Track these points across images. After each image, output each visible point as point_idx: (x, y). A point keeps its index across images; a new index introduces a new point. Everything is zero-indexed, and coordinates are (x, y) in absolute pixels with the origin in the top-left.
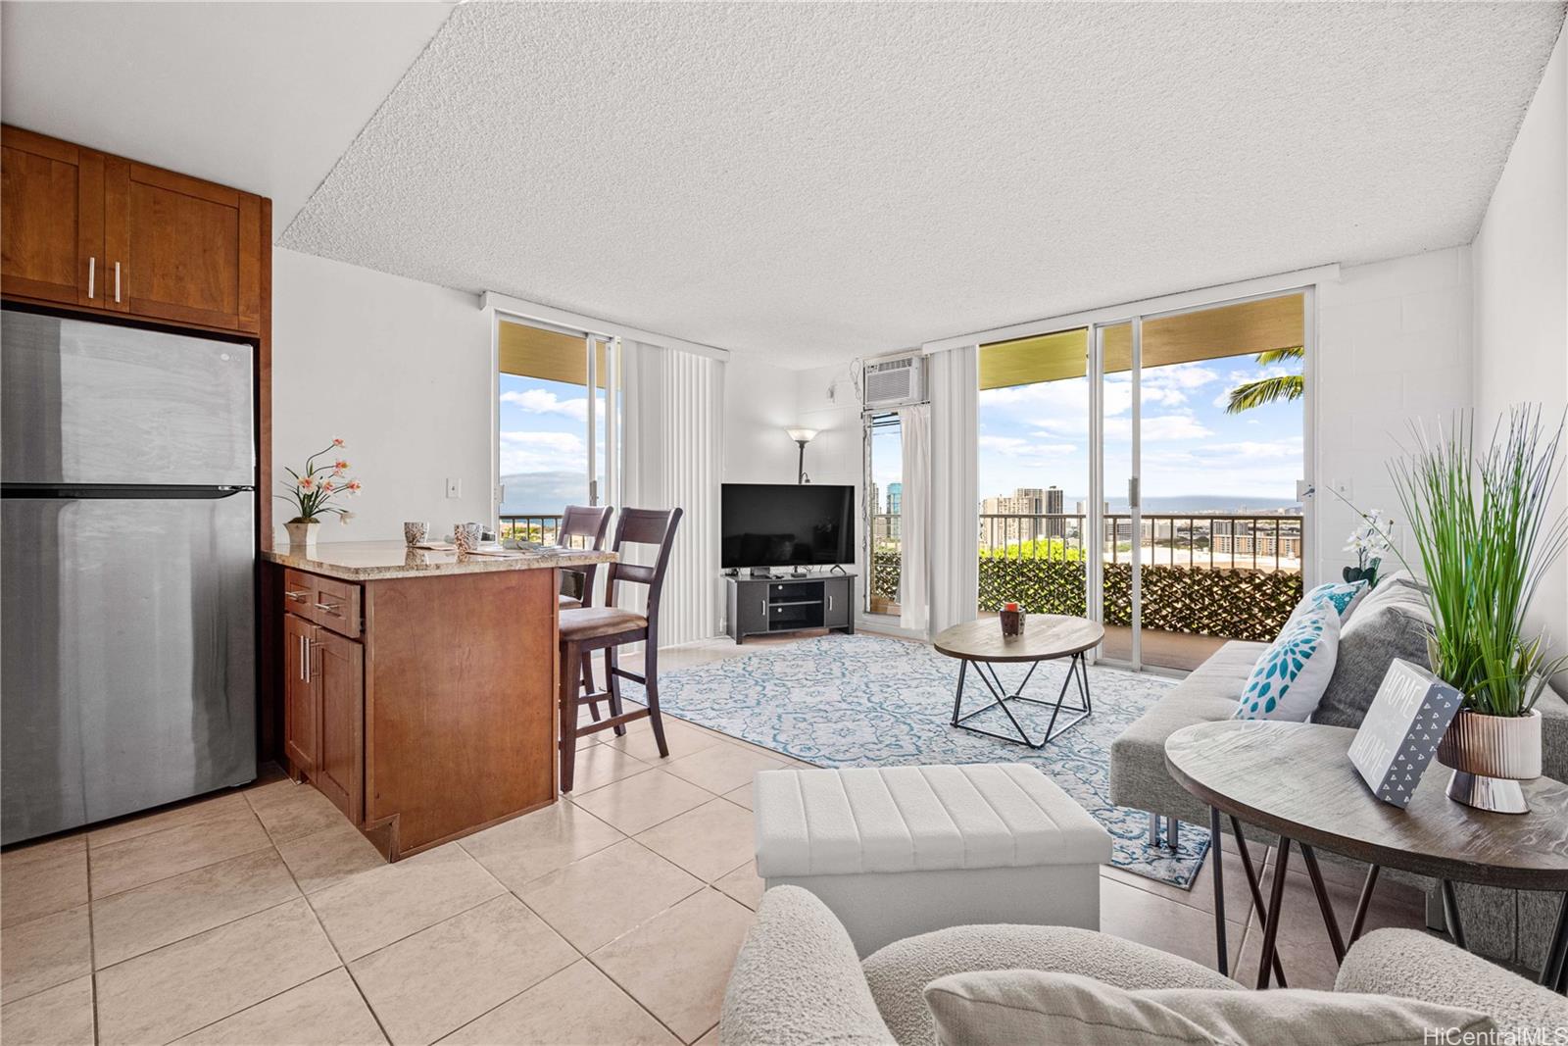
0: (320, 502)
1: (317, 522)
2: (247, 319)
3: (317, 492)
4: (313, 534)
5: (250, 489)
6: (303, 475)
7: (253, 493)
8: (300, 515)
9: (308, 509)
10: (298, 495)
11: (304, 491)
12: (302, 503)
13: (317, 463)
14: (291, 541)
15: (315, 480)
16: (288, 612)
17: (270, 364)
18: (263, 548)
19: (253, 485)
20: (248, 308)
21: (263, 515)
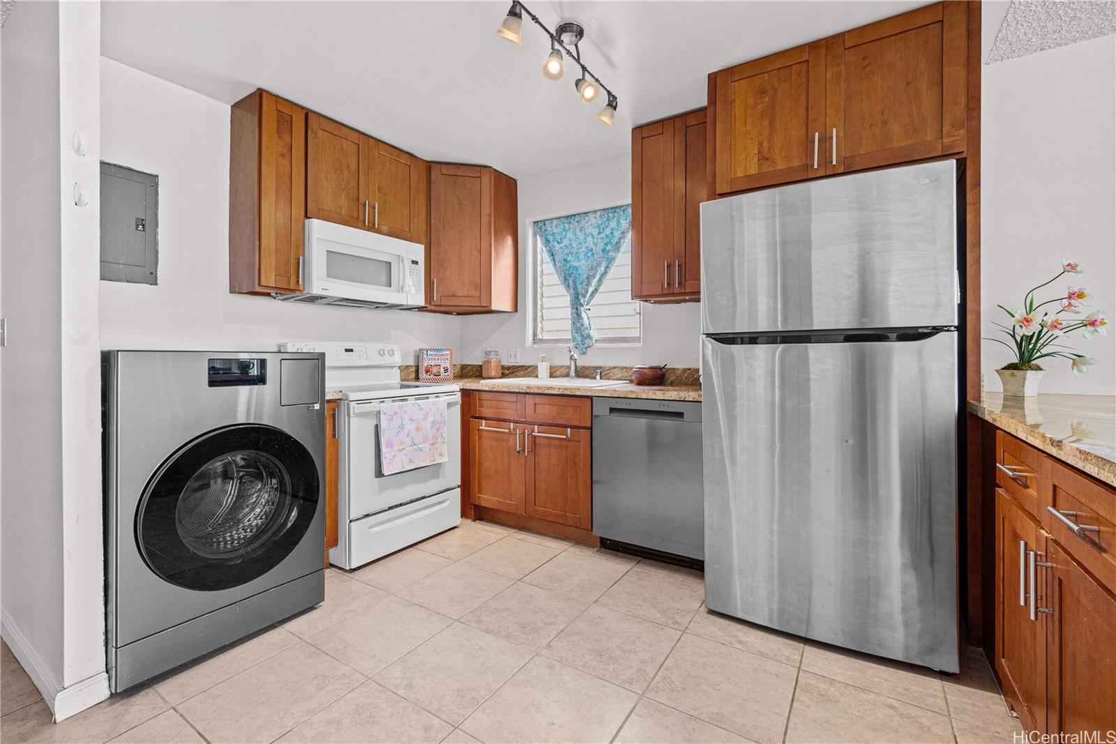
0: (1043, 345)
1: (1038, 368)
2: (952, 139)
3: (1040, 332)
4: (1032, 383)
5: (953, 329)
6: (1020, 313)
7: (956, 333)
8: (1015, 360)
9: (1026, 354)
10: (1014, 337)
11: (1020, 332)
12: (1019, 346)
13: (1038, 298)
14: (1005, 390)
15: (1037, 317)
16: (1000, 487)
17: (979, 184)
18: (970, 399)
19: (956, 324)
20: (953, 126)
21: (970, 359)
